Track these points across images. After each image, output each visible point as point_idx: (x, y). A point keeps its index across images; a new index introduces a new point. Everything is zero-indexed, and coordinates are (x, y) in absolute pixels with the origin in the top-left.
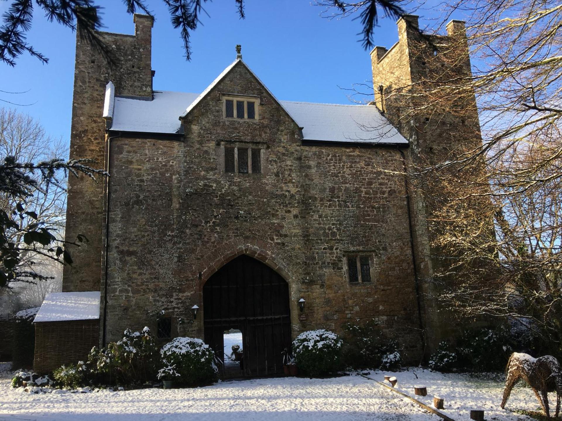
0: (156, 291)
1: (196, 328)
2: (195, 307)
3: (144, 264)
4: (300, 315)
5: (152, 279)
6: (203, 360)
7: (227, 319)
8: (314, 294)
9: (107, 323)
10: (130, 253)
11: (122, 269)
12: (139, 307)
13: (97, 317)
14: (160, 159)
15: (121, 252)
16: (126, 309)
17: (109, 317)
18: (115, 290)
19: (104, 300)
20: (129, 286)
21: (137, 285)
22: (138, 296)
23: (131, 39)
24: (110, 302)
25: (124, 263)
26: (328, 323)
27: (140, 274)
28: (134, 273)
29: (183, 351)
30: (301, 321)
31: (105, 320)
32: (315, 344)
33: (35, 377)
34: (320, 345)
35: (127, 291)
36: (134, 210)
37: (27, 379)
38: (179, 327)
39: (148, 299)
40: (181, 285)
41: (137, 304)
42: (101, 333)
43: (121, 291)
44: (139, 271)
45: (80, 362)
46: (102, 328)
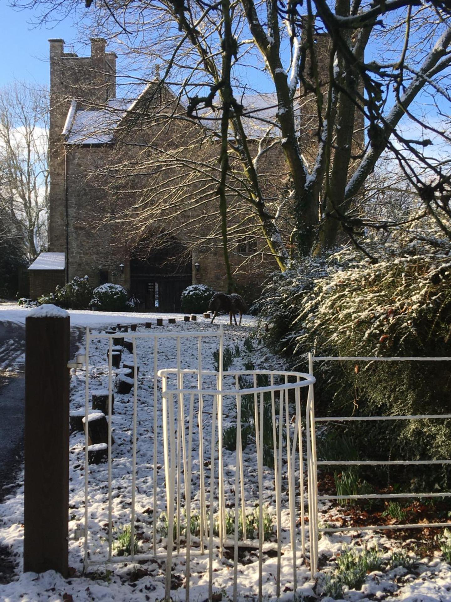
0: (97, 254)
1: (123, 280)
2: (122, 265)
3: (90, 236)
4: (196, 275)
5: (95, 246)
6: (115, 297)
7: (147, 275)
8: (209, 260)
9: (69, 273)
10: (82, 229)
11: (77, 239)
12: (87, 264)
13: (63, 268)
14: (99, 162)
15: (76, 228)
16: (80, 265)
17: (70, 269)
18: (73, 253)
19: (67, 258)
20: (81, 250)
21: (86, 250)
22: (87, 257)
23: (88, 61)
24: (70, 260)
25: (78, 235)
26: (219, 281)
27: (88, 242)
28: (84, 241)
29: (103, 291)
30: (197, 279)
31: (68, 271)
32: (189, 293)
33: (30, 301)
34: (191, 293)
35: (81, 253)
36: (83, 199)
37: (26, 301)
38: (112, 277)
39: (93, 259)
40: (114, 251)
41: (86, 261)
42: (66, 278)
43: (76, 253)
44: (87, 240)
45: (51, 294)
46: (66, 275)
